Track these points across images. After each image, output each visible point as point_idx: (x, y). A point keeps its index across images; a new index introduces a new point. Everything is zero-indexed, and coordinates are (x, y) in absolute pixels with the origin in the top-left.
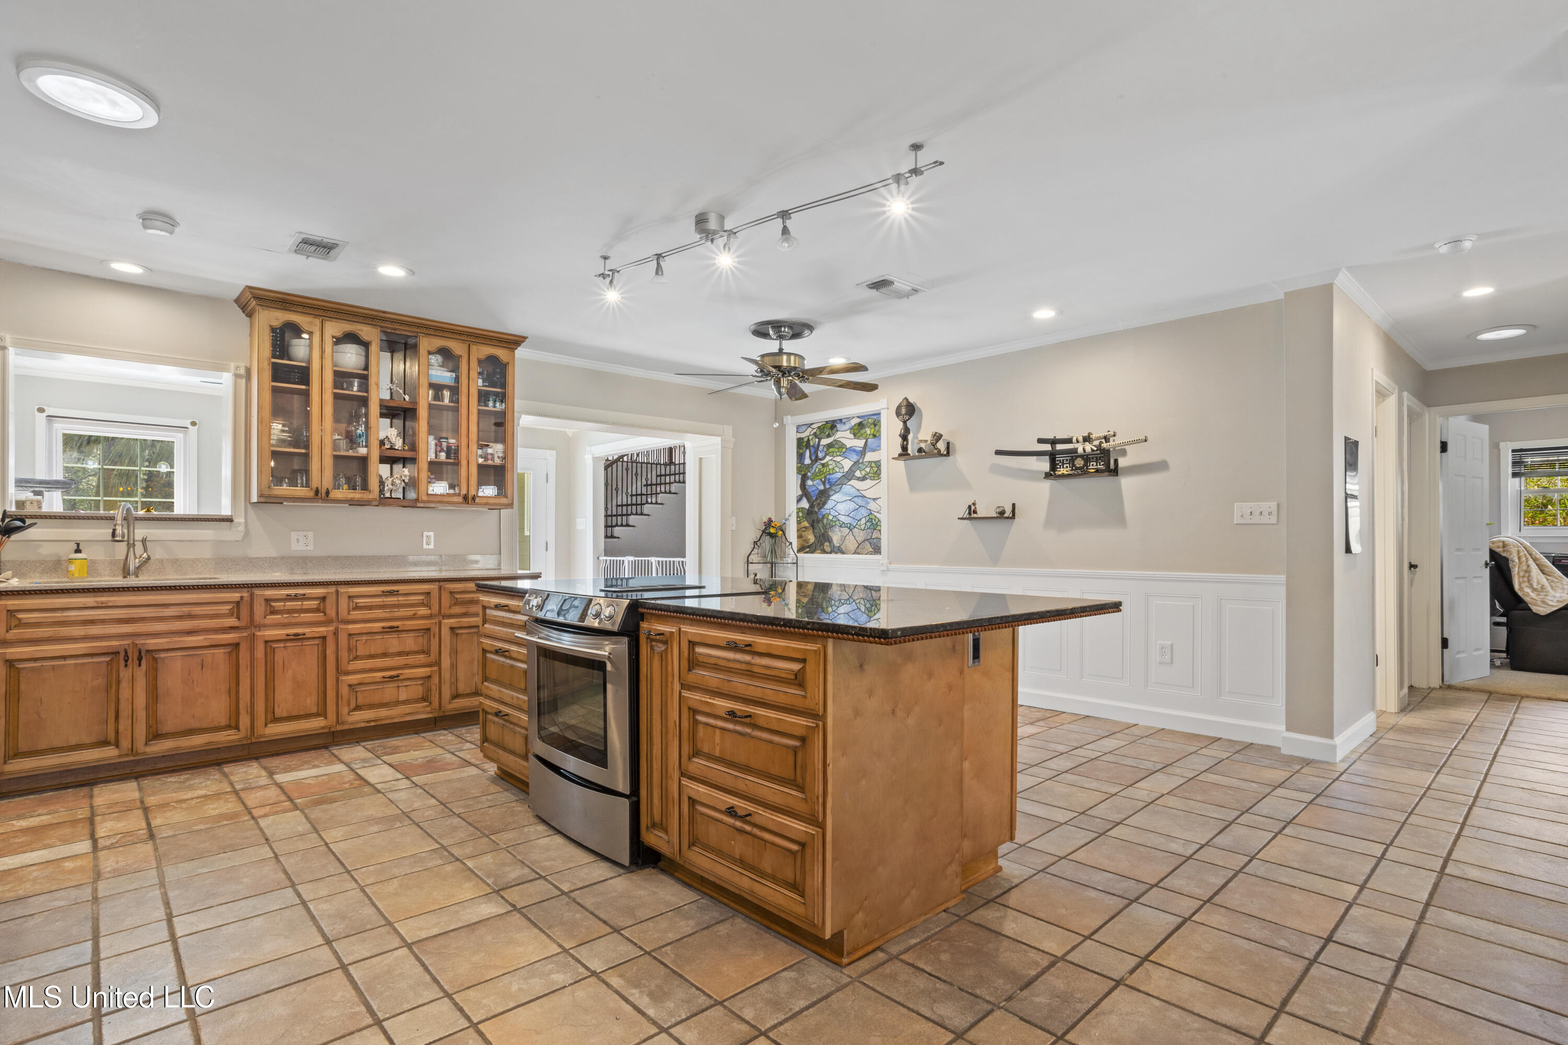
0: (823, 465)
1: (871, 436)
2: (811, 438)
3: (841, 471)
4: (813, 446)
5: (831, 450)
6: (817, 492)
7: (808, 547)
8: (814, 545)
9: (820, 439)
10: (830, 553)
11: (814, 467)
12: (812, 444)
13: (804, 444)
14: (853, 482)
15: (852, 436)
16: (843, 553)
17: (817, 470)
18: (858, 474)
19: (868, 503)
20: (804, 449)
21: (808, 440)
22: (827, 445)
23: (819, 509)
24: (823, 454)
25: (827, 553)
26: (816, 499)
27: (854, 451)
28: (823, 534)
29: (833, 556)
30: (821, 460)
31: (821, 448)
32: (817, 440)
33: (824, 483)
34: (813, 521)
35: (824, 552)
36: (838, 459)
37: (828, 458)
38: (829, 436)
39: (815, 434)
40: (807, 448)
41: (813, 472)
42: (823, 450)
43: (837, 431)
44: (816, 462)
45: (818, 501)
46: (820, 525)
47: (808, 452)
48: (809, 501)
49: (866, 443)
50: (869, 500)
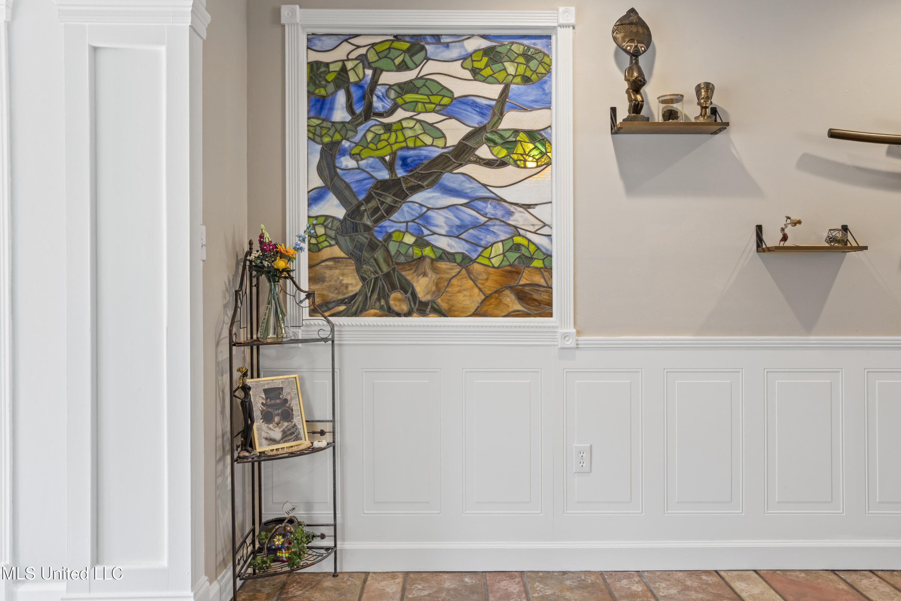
0: (388, 128)
1: (518, 79)
2: (350, 65)
3: (440, 142)
4: (359, 85)
5: (409, 97)
6: (369, 184)
7: (342, 302)
8: (360, 299)
9: (377, 72)
10: (408, 314)
11: (362, 130)
12: (353, 78)
13: (330, 77)
14: (470, 169)
15: (468, 74)
16: (442, 313)
17: (370, 136)
18: (484, 152)
19: (511, 214)
20: (331, 88)
21: (344, 70)
22: (399, 85)
23: (376, 221)
24: (388, 104)
25: (398, 315)
26: (368, 199)
27: (474, 105)
28: (388, 276)
29: (416, 320)
30: (381, 115)
31: (380, 90)
32: (369, 72)
33: (390, 167)
34: (359, 247)
35: (390, 312)
36: (431, 118)
37: (400, 114)
38: (403, 67)
39: (362, 59)
40: (338, 88)
41: (357, 139)
42: (386, 95)
43: (427, 59)
44: (367, 118)
45: (373, 204)
46: (379, 254)
47: (341, 98)
48: (344, 201)
49: (504, 93)
50: (512, 208)
